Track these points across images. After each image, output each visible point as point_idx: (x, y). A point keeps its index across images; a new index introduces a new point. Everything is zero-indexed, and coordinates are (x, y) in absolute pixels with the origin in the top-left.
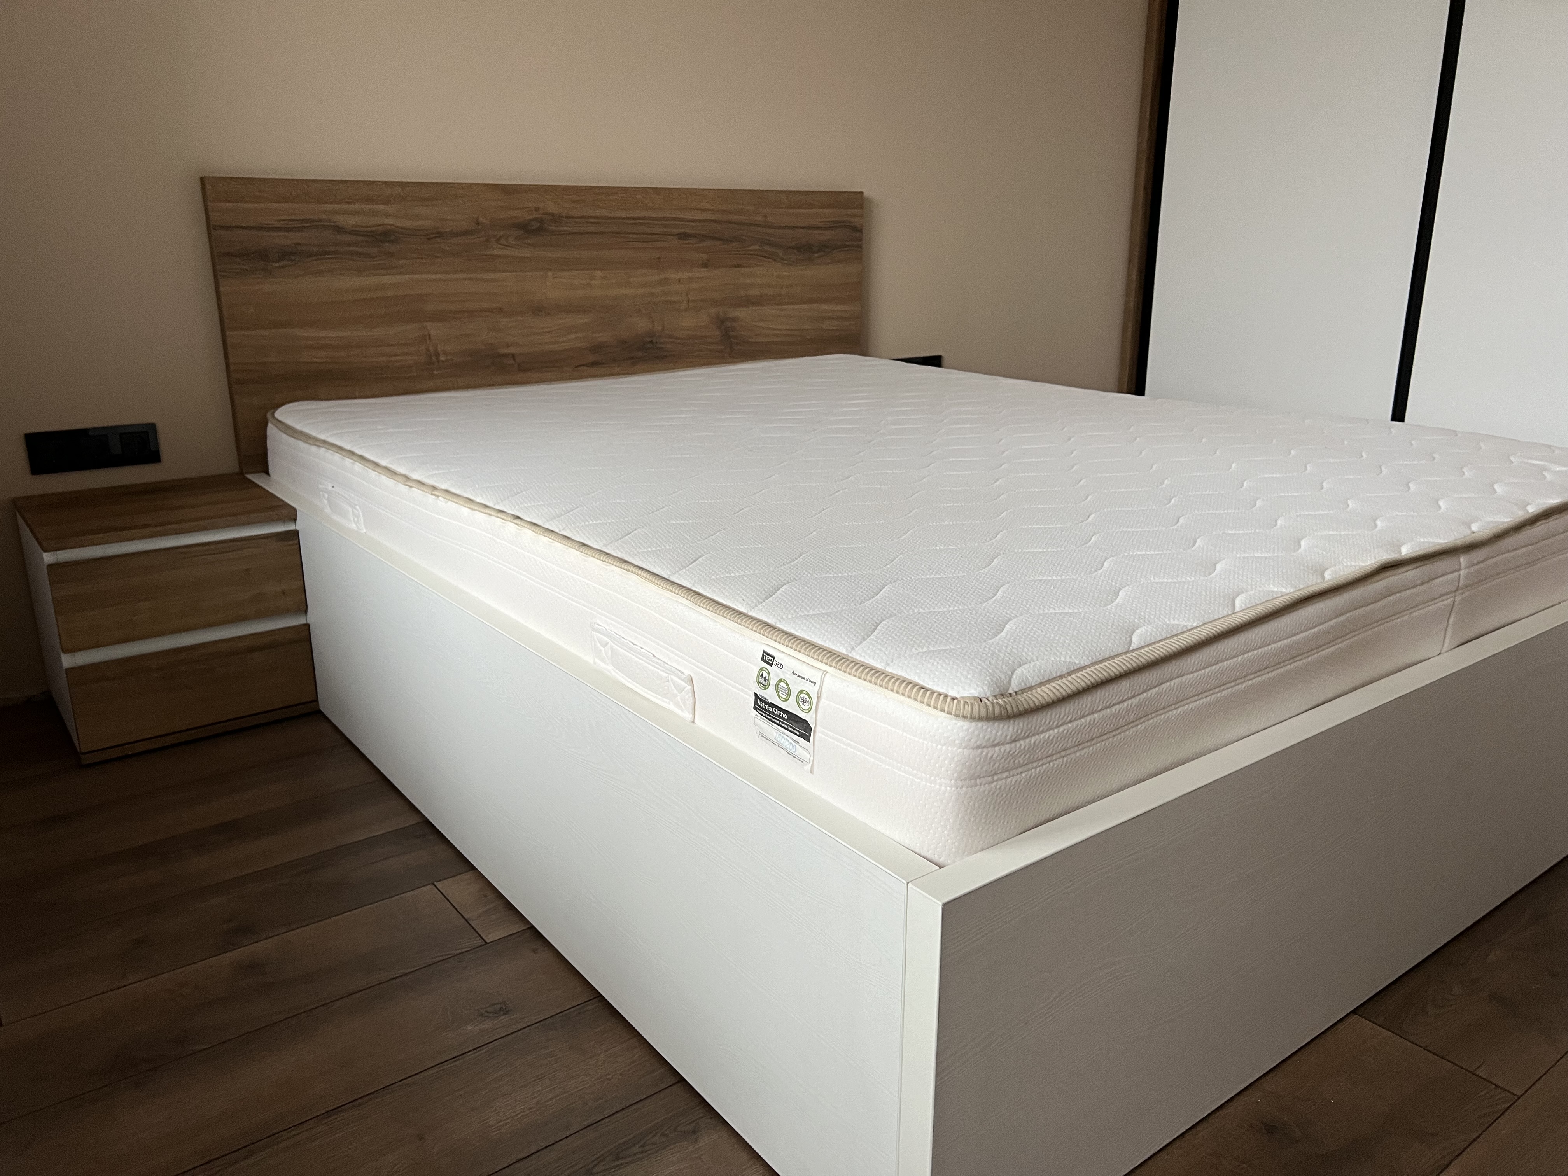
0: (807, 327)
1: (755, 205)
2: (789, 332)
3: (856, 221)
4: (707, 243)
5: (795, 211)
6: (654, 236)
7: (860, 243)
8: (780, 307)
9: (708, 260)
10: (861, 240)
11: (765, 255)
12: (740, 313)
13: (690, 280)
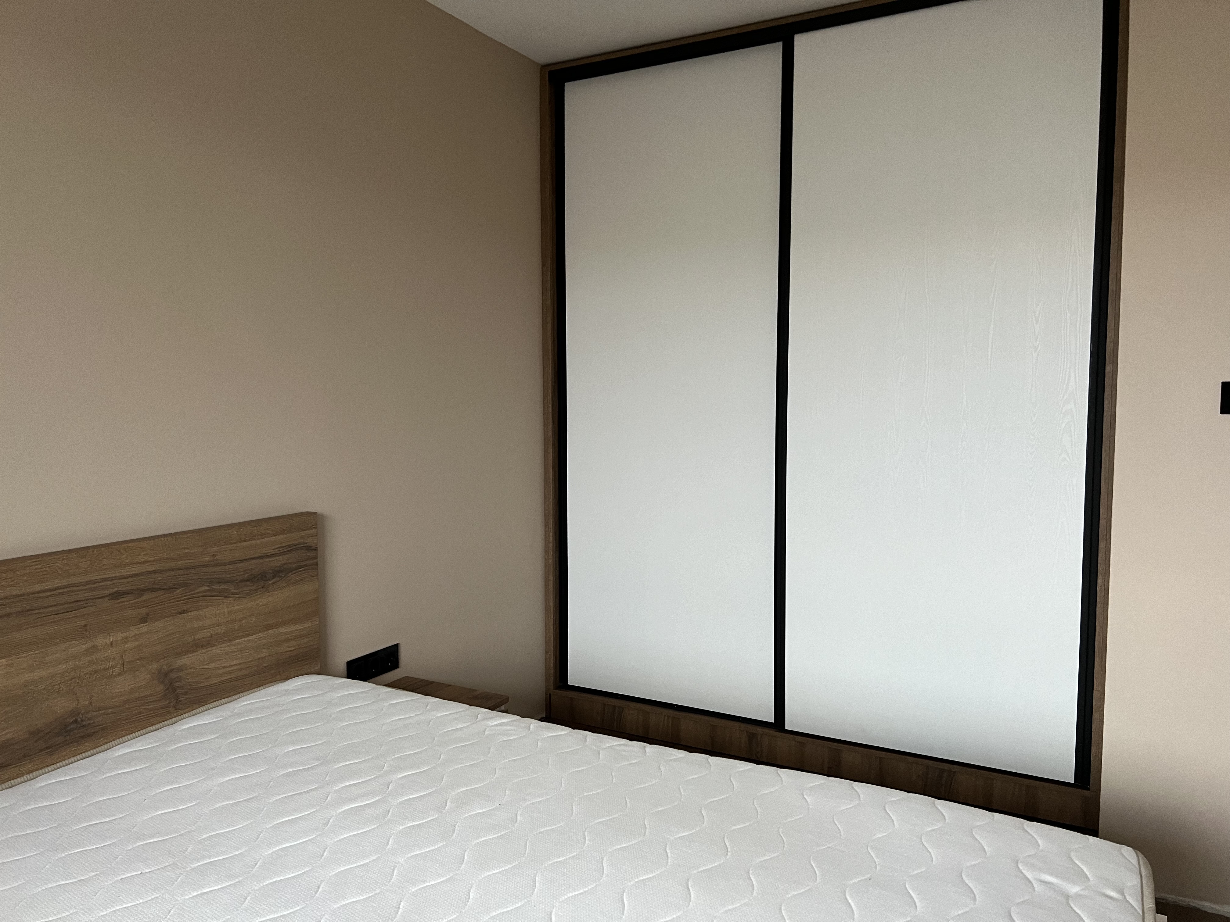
0: (263, 655)
1: (201, 546)
2: (244, 666)
3: (310, 541)
4: (146, 597)
5: (245, 544)
6: (79, 603)
7: (315, 561)
8: (233, 643)
9: (148, 615)
10: (316, 558)
11: (215, 594)
12: (185, 661)
13: (126, 640)
